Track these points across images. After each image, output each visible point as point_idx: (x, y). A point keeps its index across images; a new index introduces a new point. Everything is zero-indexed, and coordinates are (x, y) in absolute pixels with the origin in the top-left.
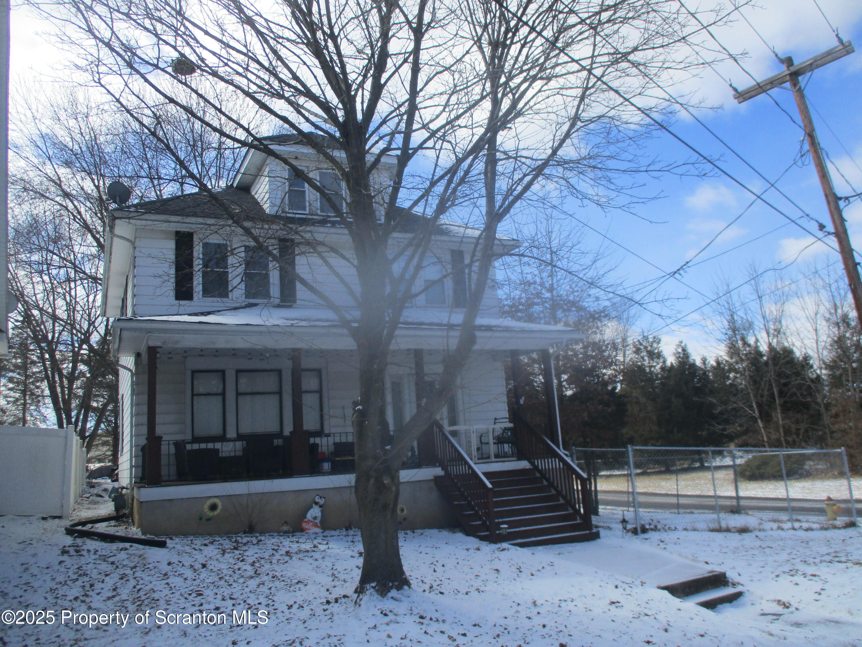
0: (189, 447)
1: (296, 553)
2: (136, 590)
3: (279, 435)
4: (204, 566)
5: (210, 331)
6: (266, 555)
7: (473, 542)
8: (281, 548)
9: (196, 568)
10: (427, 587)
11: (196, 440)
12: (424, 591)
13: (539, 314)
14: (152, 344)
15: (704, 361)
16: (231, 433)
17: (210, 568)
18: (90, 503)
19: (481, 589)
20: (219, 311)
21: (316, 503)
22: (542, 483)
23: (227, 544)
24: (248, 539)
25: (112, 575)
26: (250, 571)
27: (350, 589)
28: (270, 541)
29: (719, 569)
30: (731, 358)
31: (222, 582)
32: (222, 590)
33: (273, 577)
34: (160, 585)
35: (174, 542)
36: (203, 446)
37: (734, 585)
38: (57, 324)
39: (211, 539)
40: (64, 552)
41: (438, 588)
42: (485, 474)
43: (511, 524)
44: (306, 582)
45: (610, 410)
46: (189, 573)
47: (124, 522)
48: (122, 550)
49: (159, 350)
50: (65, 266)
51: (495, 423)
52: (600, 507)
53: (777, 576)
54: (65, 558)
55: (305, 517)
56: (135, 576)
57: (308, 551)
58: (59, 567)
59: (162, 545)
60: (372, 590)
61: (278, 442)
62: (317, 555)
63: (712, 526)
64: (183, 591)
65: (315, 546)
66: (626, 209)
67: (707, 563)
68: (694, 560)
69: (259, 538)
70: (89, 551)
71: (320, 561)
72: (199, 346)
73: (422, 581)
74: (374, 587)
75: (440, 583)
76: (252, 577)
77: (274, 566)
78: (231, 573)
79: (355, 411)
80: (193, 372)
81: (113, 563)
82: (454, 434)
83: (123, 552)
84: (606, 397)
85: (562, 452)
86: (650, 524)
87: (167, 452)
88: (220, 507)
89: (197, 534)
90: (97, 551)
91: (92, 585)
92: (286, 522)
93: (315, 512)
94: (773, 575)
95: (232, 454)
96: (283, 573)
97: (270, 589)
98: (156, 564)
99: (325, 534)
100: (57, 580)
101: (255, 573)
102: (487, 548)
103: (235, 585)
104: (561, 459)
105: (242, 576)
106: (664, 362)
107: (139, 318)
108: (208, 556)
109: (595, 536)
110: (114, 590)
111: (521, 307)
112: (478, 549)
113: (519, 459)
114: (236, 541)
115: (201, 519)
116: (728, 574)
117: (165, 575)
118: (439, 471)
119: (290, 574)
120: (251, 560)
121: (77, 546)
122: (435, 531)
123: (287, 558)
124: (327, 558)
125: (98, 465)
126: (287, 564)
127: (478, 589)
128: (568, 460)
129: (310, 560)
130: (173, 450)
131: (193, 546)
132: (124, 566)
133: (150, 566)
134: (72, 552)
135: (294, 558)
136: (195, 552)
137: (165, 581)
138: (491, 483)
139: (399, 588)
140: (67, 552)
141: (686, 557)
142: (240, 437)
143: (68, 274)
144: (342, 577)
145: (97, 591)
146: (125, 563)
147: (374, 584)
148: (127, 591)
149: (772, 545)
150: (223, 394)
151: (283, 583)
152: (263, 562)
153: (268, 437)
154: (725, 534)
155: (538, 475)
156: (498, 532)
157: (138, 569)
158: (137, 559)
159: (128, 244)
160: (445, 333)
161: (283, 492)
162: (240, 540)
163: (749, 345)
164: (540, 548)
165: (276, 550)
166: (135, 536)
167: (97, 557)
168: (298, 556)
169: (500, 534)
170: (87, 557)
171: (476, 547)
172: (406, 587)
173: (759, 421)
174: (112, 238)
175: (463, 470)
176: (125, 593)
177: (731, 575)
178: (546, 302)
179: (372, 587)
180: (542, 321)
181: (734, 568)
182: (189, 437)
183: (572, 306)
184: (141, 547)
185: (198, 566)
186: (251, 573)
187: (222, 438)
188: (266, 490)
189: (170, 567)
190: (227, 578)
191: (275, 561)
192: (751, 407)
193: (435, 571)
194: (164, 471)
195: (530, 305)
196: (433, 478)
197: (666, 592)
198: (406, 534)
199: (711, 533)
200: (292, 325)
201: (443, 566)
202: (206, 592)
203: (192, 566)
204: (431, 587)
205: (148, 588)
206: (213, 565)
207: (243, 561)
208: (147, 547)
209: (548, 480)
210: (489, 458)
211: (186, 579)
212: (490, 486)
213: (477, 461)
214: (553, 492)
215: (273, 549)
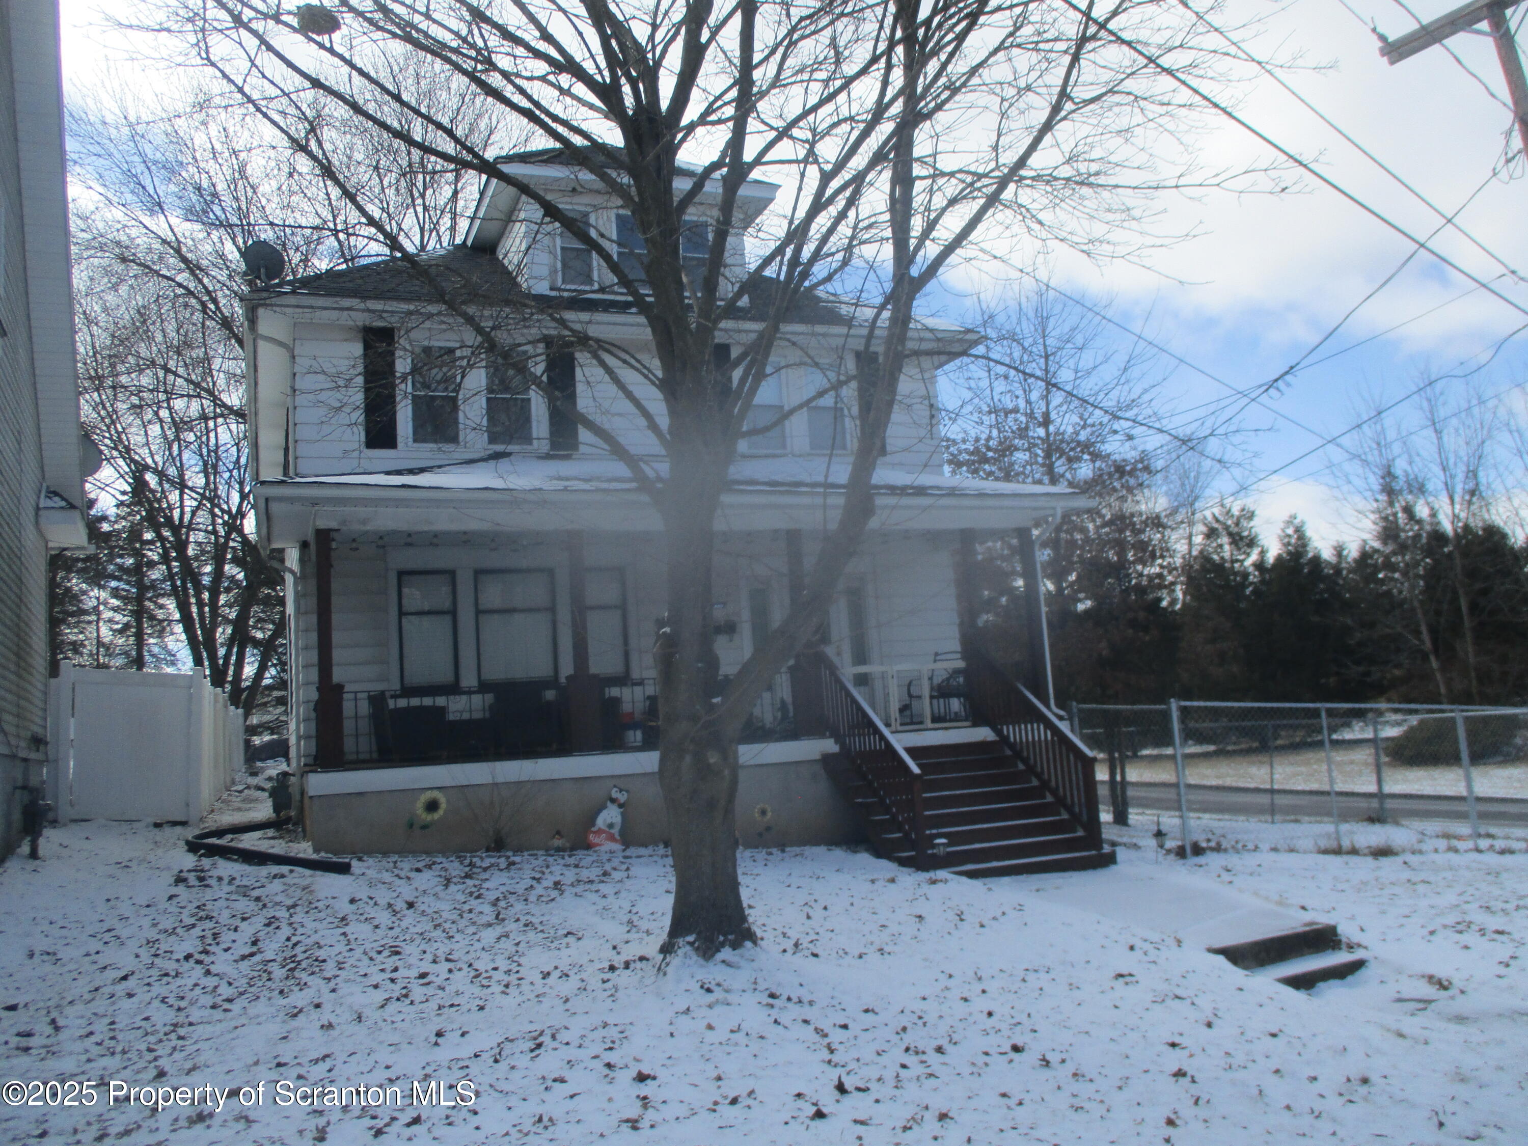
0: (391, 704)
1: (572, 885)
2: (290, 944)
3: (552, 682)
4: (411, 905)
5: (422, 500)
6: (520, 888)
7: (886, 867)
8: (547, 876)
9: (397, 909)
10: (789, 944)
11: (408, 691)
12: (785, 951)
13: (1024, 467)
14: (322, 524)
15: (1339, 551)
16: (469, 680)
17: (422, 908)
18: (244, 801)
19: (887, 949)
20: (440, 467)
21: (613, 801)
22: (1016, 766)
23: (455, 868)
24: (493, 860)
25: (253, 920)
26: (488, 912)
27: (652, 947)
28: (528, 865)
29: (1323, 920)
30: (1385, 542)
31: (438, 933)
32: (436, 945)
33: (526, 925)
34: (329, 936)
35: (365, 864)
36: (415, 702)
37: (1350, 947)
38: (186, 496)
39: (428, 860)
40: (180, 880)
41: (811, 946)
42: (910, 751)
43: (954, 838)
44: (580, 935)
45: (1147, 638)
46: (384, 918)
47: (289, 831)
48: (275, 877)
49: (335, 535)
50: (199, 396)
51: (935, 661)
52: (1130, 810)
53: (1432, 933)
54: (180, 889)
55: (593, 823)
56: (292, 920)
57: (591, 882)
58: (167, 905)
59: (344, 869)
60: (688, 948)
61: (550, 695)
62: (605, 888)
63: (1324, 843)
64: (368, 946)
65: (605, 874)
66: (1136, 260)
67: (1303, 908)
68: (1280, 903)
69: (512, 859)
70: (220, 879)
71: (611, 898)
72: (404, 527)
73: (784, 935)
74: (691, 944)
75: (815, 937)
76: (490, 925)
77: (531, 906)
78: (455, 917)
79: (659, 637)
80: (401, 574)
81: (258, 899)
82: (862, 680)
83: (276, 881)
84: (1142, 615)
85: (1052, 712)
86: (1209, 840)
87: (352, 714)
88: (443, 805)
89: (403, 852)
90: (234, 879)
91: (215, 936)
92: (558, 833)
93: (610, 816)
94: (1425, 932)
95: (466, 716)
96: (544, 919)
97: (517, 944)
98: (331, 902)
99: (628, 853)
100: (160, 927)
101: (497, 917)
102: (909, 879)
103: (458, 937)
104: (1049, 725)
105: (474, 923)
106: (1263, 553)
107: (298, 480)
108: (421, 888)
109: (1108, 860)
110: (254, 943)
111: (990, 454)
112: (892, 881)
113: (975, 724)
114: (471, 865)
115: (411, 826)
116: (1340, 930)
117: (343, 919)
118: (829, 746)
119: (555, 920)
120: (492, 896)
121: (202, 871)
122: (821, 850)
123: (554, 894)
124: (624, 894)
125: (267, 738)
126: (552, 904)
127: (881, 950)
128: (1064, 727)
129: (593, 897)
130: (364, 708)
131: (396, 872)
132: (277, 904)
133: (320, 905)
134: (192, 878)
135: (566, 894)
136: (398, 882)
137: (342, 930)
138: (919, 766)
139: (735, 946)
140: (185, 880)
141: (1267, 898)
142: (484, 687)
143: (203, 409)
144: (644, 925)
145: (225, 946)
146: (278, 899)
147: (691, 938)
148: (275, 946)
149: (1432, 879)
150: (453, 613)
151: (541, 935)
152: (512, 899)
153: (535, 687)
154: (1346, 858)
155: (1008, 752)
156: (930, 852)
157: (298, 909)
158: (299, 893)
159: (282, 351)
160: (819, 501)
161: (553, 780)
162: (479, 863)
163: (1419, 522)
164: (1006, 880)
165: (538, 880)
166: (301, 855)
167: (233, 888)
168: (574, 890)
169: (934, 855)
170: (216, 888)
171: (889, 875)
172: (748, 944)
173: (1432, 658)
174: (254, 340)
175: (872, 743)
176: (271, 948)
177: (1346, 930)
178: (1035, 445)
179: (689, 943)
180: (1030, 480)
181: (1353, 918)
182: (396, 686)
183: (1083, 452)
184: (308, 872)
185: (400, 905)
186: (491, 918)
187: (453, 689)
188: (523, 778)
189: (353, 907)
190: (447, 925)
191: (533, 898)
192: (1418, 633)
193: (809, 917)
194: (349, 744)
195: (1006, 449)
196: (818, 757)
197: (1221, 959)
198: (771, 854)
199: (1322, 857)
200: (565, 489)
201: (825, 908)
202: (407, 949)
203: (390, 905)
204: (796, 945)
205: (310, 941)
206: (427, 904)
207: (479, 897)
208: (319, 873)
209: (1025, 761)
210: (921, 723)
211: (377, 927)
212: (916, 770)
213: (900, 728)
214: (1035, 782)
215: (534, 878)
